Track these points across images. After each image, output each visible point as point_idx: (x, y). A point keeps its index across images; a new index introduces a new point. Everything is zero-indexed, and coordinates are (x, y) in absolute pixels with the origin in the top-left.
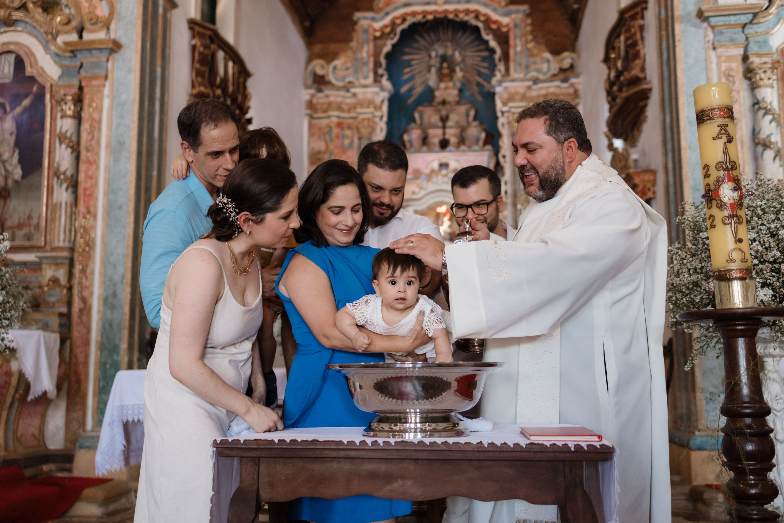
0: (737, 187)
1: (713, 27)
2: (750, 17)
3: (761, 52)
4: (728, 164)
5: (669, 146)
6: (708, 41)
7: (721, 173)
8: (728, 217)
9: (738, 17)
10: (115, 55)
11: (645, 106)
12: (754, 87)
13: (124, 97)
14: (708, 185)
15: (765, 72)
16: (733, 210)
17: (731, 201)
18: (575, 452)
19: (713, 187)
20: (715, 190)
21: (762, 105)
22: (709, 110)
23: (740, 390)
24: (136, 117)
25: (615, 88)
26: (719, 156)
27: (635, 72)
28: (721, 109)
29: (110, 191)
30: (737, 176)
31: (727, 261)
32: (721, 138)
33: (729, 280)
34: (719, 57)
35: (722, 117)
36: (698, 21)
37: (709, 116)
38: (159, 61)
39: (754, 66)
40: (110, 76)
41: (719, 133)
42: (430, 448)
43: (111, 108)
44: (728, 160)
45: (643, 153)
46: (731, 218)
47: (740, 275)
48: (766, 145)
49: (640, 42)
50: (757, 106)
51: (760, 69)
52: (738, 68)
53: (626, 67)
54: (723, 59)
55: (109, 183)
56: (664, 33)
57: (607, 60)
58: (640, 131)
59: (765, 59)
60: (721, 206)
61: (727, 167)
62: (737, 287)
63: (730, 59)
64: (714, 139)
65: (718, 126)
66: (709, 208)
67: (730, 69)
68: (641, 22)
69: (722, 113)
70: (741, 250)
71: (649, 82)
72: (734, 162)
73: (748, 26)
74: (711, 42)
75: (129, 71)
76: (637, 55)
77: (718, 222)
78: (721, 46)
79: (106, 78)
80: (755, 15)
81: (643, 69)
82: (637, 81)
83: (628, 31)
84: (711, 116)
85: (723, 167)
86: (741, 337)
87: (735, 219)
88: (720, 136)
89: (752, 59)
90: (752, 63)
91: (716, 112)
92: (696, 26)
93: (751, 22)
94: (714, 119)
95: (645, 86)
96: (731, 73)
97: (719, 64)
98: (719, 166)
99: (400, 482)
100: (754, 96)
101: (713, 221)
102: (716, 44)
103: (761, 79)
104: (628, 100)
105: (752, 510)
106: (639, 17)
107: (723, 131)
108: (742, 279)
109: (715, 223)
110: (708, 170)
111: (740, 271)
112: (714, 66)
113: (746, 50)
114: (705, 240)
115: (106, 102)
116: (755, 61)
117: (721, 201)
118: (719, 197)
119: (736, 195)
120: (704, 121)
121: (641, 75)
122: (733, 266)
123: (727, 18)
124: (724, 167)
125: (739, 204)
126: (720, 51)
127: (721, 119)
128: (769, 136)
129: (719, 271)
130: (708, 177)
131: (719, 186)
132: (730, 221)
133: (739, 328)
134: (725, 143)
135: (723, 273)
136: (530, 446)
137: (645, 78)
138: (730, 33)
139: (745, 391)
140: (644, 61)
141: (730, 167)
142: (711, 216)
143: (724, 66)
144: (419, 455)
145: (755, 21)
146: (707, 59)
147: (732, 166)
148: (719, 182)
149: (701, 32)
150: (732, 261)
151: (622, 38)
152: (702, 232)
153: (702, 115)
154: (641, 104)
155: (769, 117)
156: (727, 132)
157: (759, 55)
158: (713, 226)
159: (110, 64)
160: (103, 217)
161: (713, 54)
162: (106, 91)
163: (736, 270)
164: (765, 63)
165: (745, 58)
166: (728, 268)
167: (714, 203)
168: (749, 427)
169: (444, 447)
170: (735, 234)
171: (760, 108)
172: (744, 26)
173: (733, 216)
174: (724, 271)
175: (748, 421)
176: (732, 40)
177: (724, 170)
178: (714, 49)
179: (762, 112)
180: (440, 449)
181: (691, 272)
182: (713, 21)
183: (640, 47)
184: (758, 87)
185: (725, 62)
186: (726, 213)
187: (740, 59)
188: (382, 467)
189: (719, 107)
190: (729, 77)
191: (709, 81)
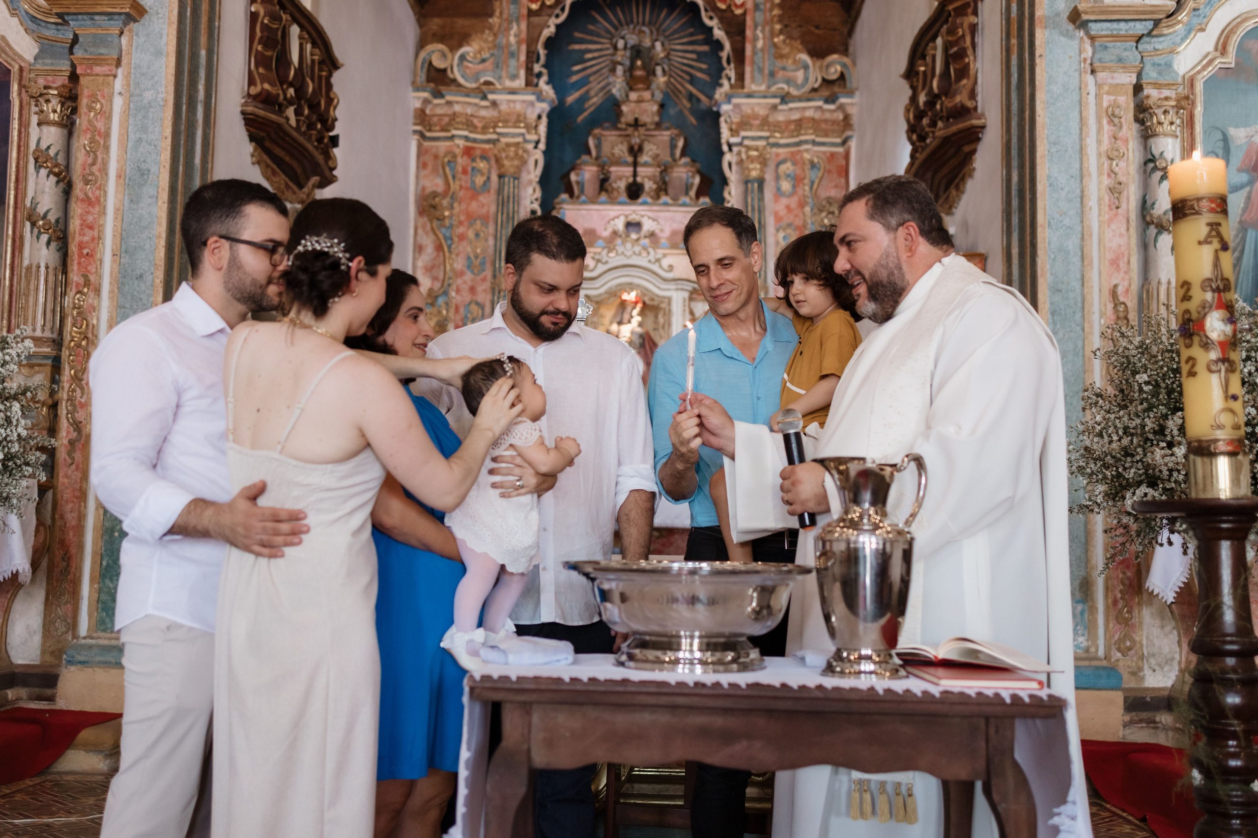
0: (1231, 320)
1: (1092, 38)
2: (1150, 25)
3: (1162, 81)
4: (1219, 282)
5: (1015, 220)
6: (1085, 60)
7: (1209, 296)
8: (1216, 362)
9: (1131, 24)
10: (133, 26)
11: (974, 151)
12: (1147, 135)
13: (148, 95)
14: (1187, 311)
15: (1165, 112)
16: (1223, 352)
17: (1222, 338)
18: (1012, 704)
19: (1194, 316)
20: (1198, 320)
21: (1160, 163)
22: (1194, 199)
23: (1222, 615)
24: (168, 131)
25: (925, 121)
26: (1207, 271)
27: (961, 98)
28: (1211, 200)
29: (123, 251)
30: (1231, 301)
31: (1212, 426)
32: (1210, 243)
33: (1213, 455)
34: (1098, 86)
35: (1212, 210)
36: (1071, 27)
37: (1194, 209)
38: (203, 40)
39: (1150, 102)
40: (124, 61)
41: (1209, 235)
42: (798, 695)
43: (127, 113)
44: (1219, 277)
45: (965, 226)
46: (1220, 364)
47: (1230, 448)
48: (1163, 226)
49: (970, 52)
50: (1151, 165)
51: (1159, 107)
52: (1126, 102)
53: (947, 90)
54: (1106, 88)
55: (122, 237)
56: (1014, 41)
57: (910, 74)
58: (960, 190)
59: (1166, 93)
60: (1206, 345)
61: (1218, 288)
62: (1223, 465)
63: (1115, 89)
64: (1200, 243)
65: (1209, 224)
66: (1188, 346)
67: (1115, 105)
68: (973, 19)
69: (1213, 205)
70: (1232, 411)
71: (982, 116)
72: (1228, 280)
73: (1145, 39)
74: (1089, 61)
75: (158, 53)
76: (964, 72)
77: (1201, 368)
78: (1104, 69)
79: (118, 63)
80: (1157, 23)
81: (973, 95)
82: (963, 112)
83: (951, 32)
84: (1197, 208)
85: (1211, 287)
86: (1226, 539)
87: (1226, 364)
88: (1209, 240)
89: (1147, 91)
90: (1148, 97)
91: (1205, 203)
92: (1066, 35)
93: (1149, 34)
94: (1200, 214)
95: (975, 122)
96: (1117, 112)
97: (1099, 97)
98: (1206, 284)
99: (745, 743)
100: (1146, 148)
101: (1193, 366)
102: (1097, 64)
103: (1160, 123)
104: (946, 140)
105: (1232, 790)
106: (970, 11)
107: (1214, 233)
108: (1232, 454)
109: (1196, 369)
110: (1188, 290)
111: (1230, 442)
112: (1092, 99)
113: (1139, 75)
114: (1143, 385)
115: (118, 103)
116: (1151, 93)
117: (1207, 337)
118: (1204, 331)
119: (1229, 329)
120: (1185, 215)
121: (970, 104)
122: (1220, 434)
123: (1115, 25)
124: (1214, 286)
125: (1232, 343)
126: (1101, 75)
127: (1212, 215)
129: (1200, 441)
130: (1189, 300)
131: (1205, 315)
132: (1218, 368)
133: (1224, 526)
134: (1216, 251)
135: (1205, 444)
136: (945, 695)
137: (976, 108)
138: (1118, 49)
139: (1229, 616)
140: (975, 82)
141: (1221, 287)
142: (1190, 359)
143: (1106, 100)
144: (781, 705)
145: (1154, 33)
146: (1081, 88)
147: (1225, 285)
148: (1205, 308)
149: (1075, 44)
150: (1220, 427)
151: (939, 41)
152: (1138, 373)
153: (1183, 207)
154: (967, 149)
156: (1219, 235)
157: (1158, 86)
158: (1192, 374)
159: (124, 40)
160: (111, 292)
161: (1090, 79)
162: (118, 84)
163: (1224, 440)
164: (1167, 99)
165: (1138, 88)
166: (1212, 437)
167: (1196, 339)
168: (1234, 670)
169: (818, 694)
170: (1226, 387)
171: (1155, 168)
172: (1139, 39)
173: (1224, 360)
174: (1207, 441)
175: (1231, 661)
176: (1120, 60)
177: (1213, 291)
178: (1093, 72)
179: (1158, 175)
180: (812, 695)
181: (1120, 433)
182: (1094, 28)
183: (970, 59)
184: (1155, 135)
185: (1108, 93)
186: (1214, 355)
187: (1130, 89)
188: (718, 721)
189: (1210, 196)
190: (1113, 117)
191: (1082, 121)
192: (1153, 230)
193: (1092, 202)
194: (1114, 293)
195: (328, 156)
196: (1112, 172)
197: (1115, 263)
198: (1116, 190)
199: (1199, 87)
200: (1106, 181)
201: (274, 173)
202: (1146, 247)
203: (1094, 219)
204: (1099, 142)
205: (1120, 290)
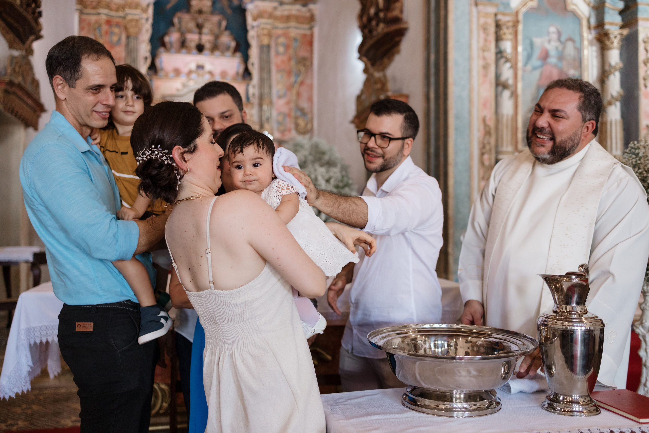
3: (505, 12)
5: (432, 79)
11: (400, 41)
12: (498, 39)
15: (508, 28)
21: (505, 55)
25: (373, 23)
27: (396, 13)
34: (479, 13)
39: (501, 22)
48: (505, 86)
50: (500, 55)
51: (505, 25)
52: (491, 22)
53: (388, 7)
54: (482, 14)
58: (390, 59)
59: (508, 18)
63: (486, 15)
67: (486, 23)
71: (406, 23)
78: (481, 4)
81: (401, 11)
82: (396, 20)
89: (500, 16)
90: (500, 20)
95: (403, 26)
96: (487, 27)
97: (478, 18)
100: (497, 46)
102: (478, 1)
103: (505, 34)
112: (475, 20)
116: (502, 18)
121: (400, 16)
126: (481, 7)
128: (507, 80)
137: (402, 19)
140: (403, 5)
143: (482, 20)
146: (470, 13)
154: (395, 39)
155: (508, 65)
157: (504, 14)
161: (474, 9)
164: (508, 21)
171: (502, 57)
178: (476, 5)
179: (503, 60)
184: (502, 39)
185: (483, 17)
187: (493, 16)
190: (485, 29)
191: (471, 31)
192: (500, 88)
193: (475, 73)
194: (484, 120)
195: (38, 23)
196: (484, 58)
197: (485, 105)
198: (486, 67)
199: (521, 17)
200: (481, 63)
201: (7, 33)
202: (497, 97)
203: (475, 82)
204: (478, 42)
205: (487, 119)
